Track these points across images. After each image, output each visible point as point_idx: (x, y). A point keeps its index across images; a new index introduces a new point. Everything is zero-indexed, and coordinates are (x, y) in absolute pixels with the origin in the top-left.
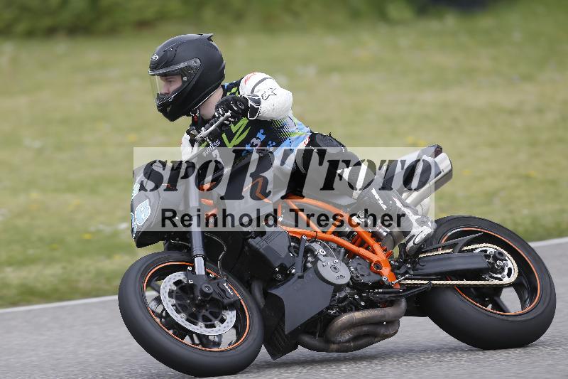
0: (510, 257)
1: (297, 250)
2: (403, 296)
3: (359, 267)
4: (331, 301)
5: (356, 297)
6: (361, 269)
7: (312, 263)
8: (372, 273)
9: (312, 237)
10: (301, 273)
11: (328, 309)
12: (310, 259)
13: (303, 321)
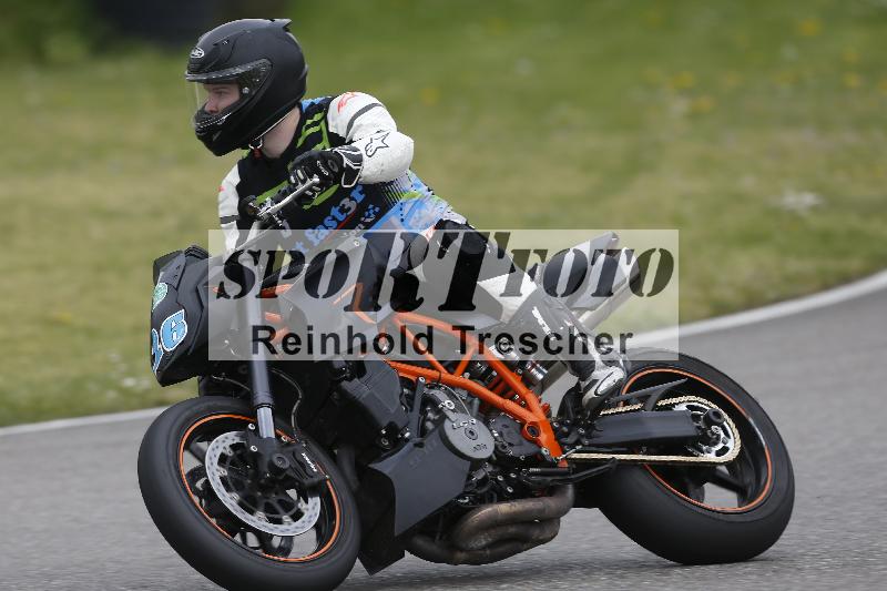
0: (731, 423)
1: (410, 399)
2: (571, 480)
3: (505, 431)
4: (466, 486)
5: (500, 478)
6: (508, 433)
7: (433, 421)
8: (525, 442)
9: (432, 379)
10: (418, 440)
11: (458, 498)
12: (430, 415)
13: (422, 516)
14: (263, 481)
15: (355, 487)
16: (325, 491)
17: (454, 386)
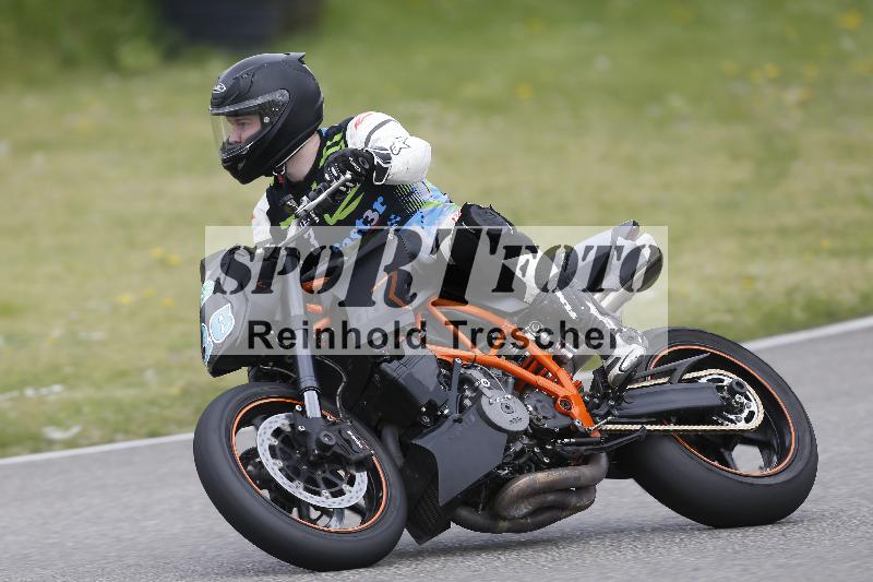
1: (448, 379)
2: (603, 449)
3: (539, 405)
4: (505, 457)
5: (537, 450)
6: (542, 407)
7: (471, 399)
8: (558, 415)
9: (468, 359)
10: (457, 415)
11: (498, 468)
12: (468, 393)
13: (465, 486)
14: (312, 458)
15: (400, 462)
16: (371, 466)
17: (489, 365)
